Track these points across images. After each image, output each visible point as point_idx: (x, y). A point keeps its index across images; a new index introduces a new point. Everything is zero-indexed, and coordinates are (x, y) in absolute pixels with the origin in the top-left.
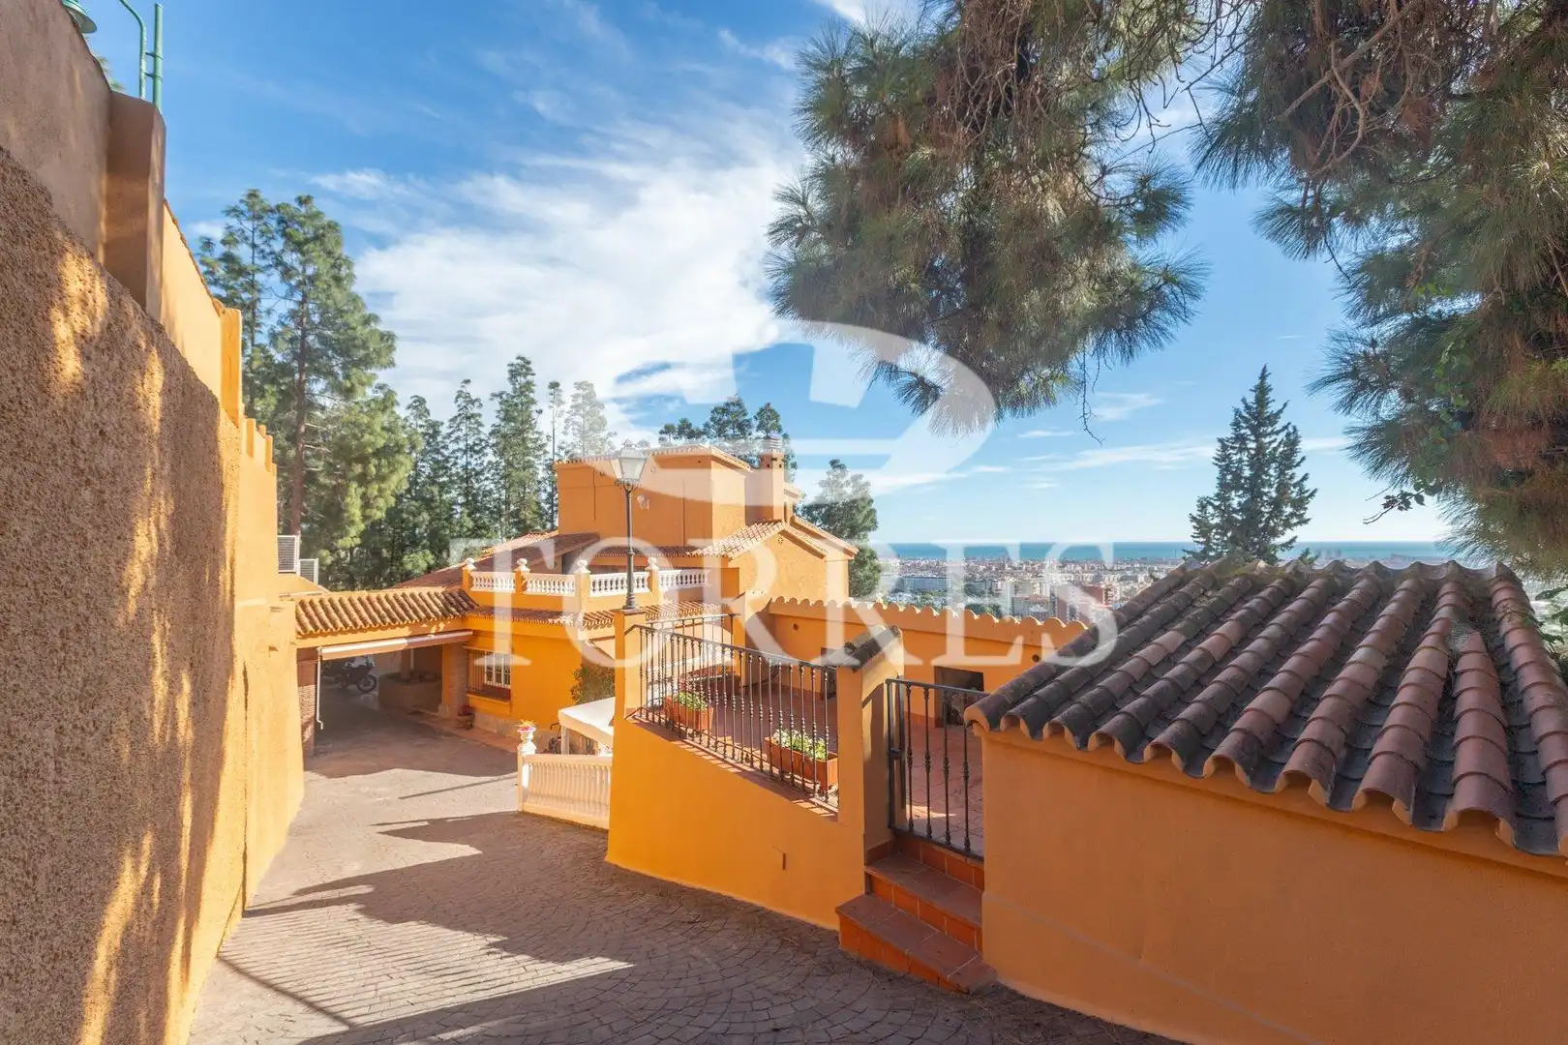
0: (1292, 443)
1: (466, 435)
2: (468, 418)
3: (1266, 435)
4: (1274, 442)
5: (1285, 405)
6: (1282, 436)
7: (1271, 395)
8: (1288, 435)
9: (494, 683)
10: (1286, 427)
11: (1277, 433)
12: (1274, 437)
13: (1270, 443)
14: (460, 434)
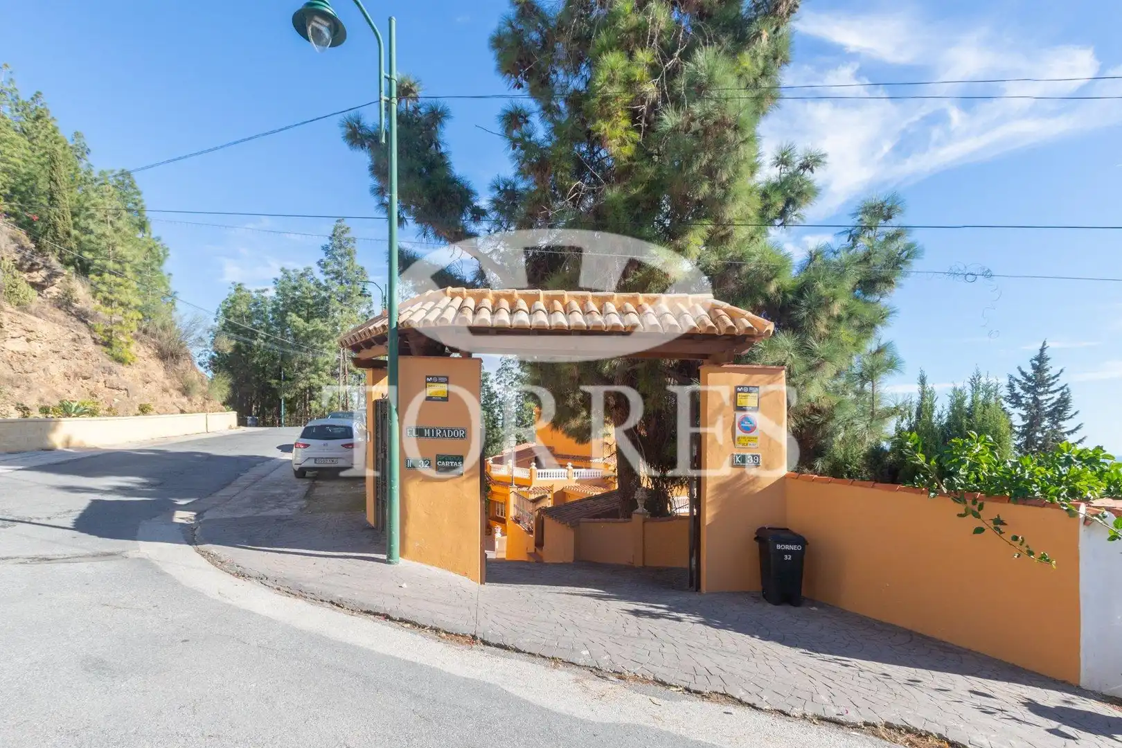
0: (1064, 403)
1: (505, 380)
2: (506, 370)
3: (1041, 394)
4: (1049, 400)
5: (1061, 371)
6: (1057, 396)
7: (1048, 364)
8: (1063, 394)
9: (500, 516)
10: (1062, 388)
11: (1055, 391)
12: (1050, 396)
13: (1047, 400)
14: (502, 379)
